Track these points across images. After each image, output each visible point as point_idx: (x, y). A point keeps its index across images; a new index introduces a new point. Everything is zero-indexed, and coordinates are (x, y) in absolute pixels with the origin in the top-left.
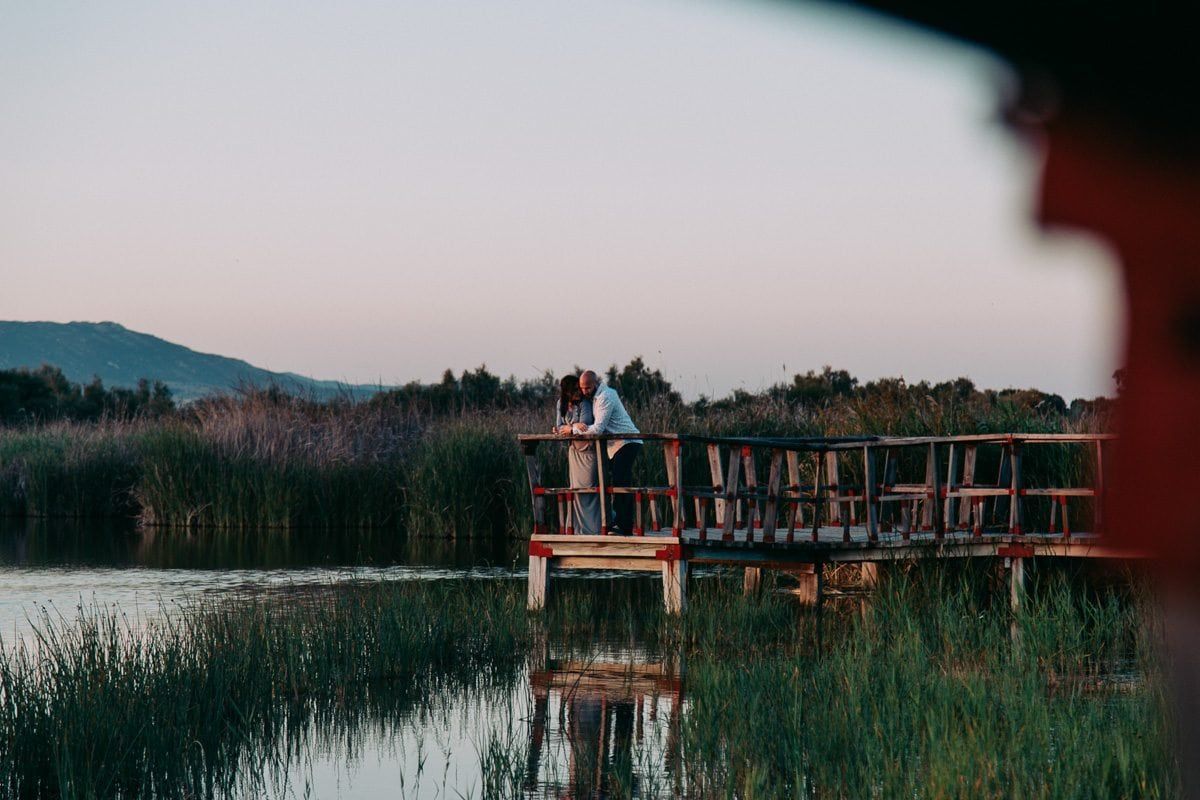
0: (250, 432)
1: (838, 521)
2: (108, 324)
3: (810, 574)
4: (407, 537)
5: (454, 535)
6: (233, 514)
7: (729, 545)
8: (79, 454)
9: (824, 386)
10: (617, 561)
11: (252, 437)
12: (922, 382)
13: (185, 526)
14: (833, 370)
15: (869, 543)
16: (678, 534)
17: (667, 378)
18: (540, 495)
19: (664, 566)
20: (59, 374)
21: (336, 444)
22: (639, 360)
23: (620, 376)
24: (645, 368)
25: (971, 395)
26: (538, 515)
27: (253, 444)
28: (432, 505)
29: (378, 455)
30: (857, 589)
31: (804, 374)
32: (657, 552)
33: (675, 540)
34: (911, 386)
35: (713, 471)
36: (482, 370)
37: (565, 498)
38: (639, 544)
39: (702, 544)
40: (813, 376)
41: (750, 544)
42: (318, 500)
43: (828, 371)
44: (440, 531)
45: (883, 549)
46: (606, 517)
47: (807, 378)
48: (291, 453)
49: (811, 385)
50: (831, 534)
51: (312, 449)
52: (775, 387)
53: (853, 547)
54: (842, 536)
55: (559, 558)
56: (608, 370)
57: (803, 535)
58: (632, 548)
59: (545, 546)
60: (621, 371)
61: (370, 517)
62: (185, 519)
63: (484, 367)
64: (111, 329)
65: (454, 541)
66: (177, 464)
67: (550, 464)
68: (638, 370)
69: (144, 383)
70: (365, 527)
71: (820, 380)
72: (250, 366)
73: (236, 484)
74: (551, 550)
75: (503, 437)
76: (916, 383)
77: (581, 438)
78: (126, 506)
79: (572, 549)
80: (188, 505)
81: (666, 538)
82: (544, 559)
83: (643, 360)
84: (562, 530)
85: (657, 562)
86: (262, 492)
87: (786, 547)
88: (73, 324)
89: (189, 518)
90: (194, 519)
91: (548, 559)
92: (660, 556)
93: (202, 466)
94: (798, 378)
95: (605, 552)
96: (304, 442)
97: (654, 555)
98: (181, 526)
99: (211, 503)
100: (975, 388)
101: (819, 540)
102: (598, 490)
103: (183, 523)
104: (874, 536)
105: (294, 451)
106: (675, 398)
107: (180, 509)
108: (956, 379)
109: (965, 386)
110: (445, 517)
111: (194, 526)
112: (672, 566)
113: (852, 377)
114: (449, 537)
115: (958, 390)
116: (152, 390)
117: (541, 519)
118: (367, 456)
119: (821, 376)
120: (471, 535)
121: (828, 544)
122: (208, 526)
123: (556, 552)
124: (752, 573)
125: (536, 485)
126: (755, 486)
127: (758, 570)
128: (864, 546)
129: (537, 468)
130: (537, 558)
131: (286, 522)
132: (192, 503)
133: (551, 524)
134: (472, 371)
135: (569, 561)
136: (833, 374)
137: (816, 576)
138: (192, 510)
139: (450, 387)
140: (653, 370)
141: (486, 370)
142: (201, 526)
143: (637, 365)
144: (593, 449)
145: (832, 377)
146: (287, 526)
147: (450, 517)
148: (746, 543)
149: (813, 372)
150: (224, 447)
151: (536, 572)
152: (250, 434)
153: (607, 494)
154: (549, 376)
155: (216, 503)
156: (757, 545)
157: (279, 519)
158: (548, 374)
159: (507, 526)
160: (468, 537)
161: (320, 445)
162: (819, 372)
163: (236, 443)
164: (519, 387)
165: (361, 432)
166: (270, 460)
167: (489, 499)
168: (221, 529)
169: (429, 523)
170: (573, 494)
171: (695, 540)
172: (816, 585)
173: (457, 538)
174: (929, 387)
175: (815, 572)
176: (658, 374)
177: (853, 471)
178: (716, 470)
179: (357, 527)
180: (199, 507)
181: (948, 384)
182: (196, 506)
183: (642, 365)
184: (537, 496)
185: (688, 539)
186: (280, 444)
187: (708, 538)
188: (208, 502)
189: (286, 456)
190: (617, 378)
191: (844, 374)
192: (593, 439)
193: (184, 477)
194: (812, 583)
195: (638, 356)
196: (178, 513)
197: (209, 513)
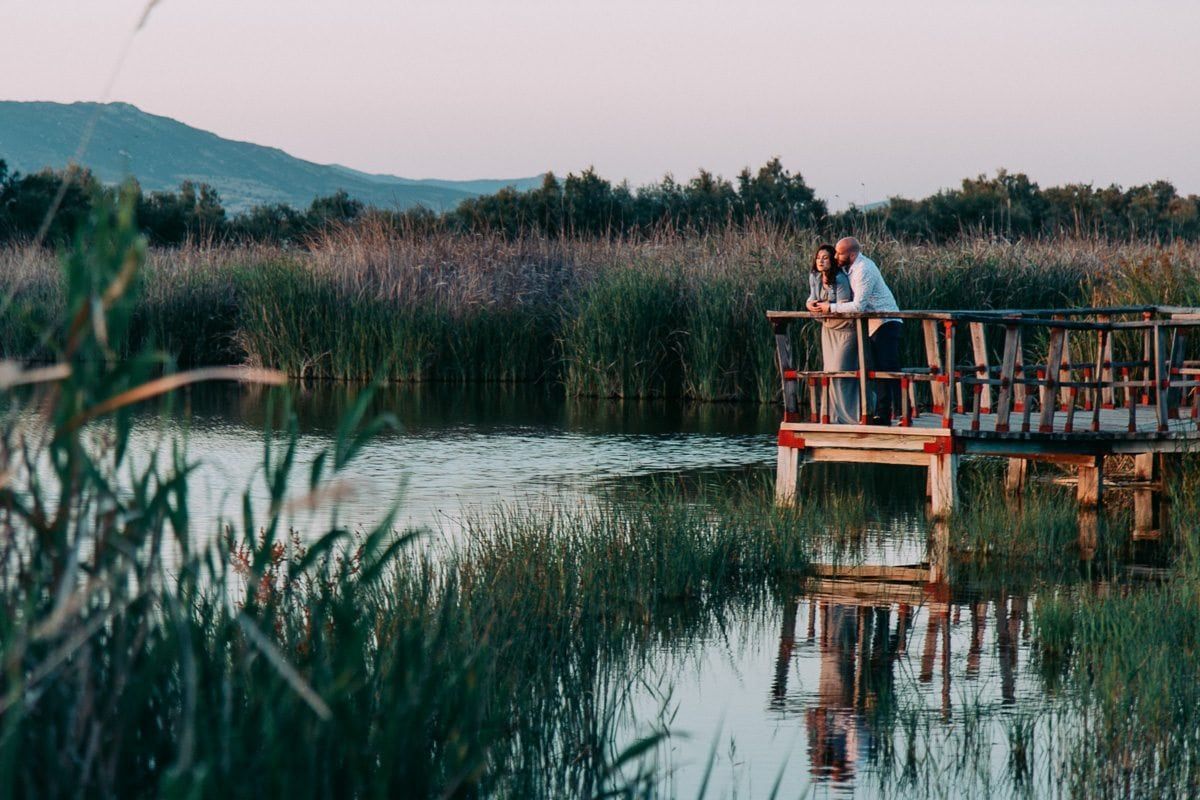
0: (372, 268)
1: (1110, 403)
2: (119, 105)
3: (1090, 468)
4: (564, 397)
5: (622, 395)
6: (355, 365)
7: (1004, 437)
8: (165, 290)
9: (998, 193)
10: (878, 454)
11: (375, 276)
12: (1113, 186)
13: (299, 378)
14: (1009, 174)
15: (1158, 434)
16: (950, 424)
17: (809, 184)
18: (790, 379)
19: (932, 461)
20: (89, 175)
21: (472, 285)
22: (776, 160)
23: (754, 181)
24: (783, 171)
25: (1172, 201)
26: (788, 402)
27: (376, 281)
28: (596, 359)
29: (523, 297)
30: (1129, 478)
31: (974, 178)
32: (925, 444)
33: (947, 432)
34: (1099, 190)
35: (975, 349)
36: (590, 174)
37: (818, 383)
38: (904, 435)
39: (975, 437)
40: (984, 181)
41: (1027, 435)
42: (453, 348)
43: (1003, 176)
44: (605, 391)
45: (1176, 440)
46: (868, 405)
47: (978, 183)
48: (420, 293)
49: (982, 192)
50: (1114, 420)
51: (445, 289)
52: (940, 194)
53: (1140, 438)
54: (1127, 423)
55: (810, 450)
56: (740, 174)
57: (1083, 421)
58: (897, 440)
59: (797, 436)
60: (755, 174)
61: (513, 370)
62: (299, 372)
63: (592, 169)
64: (123, 113)
65: (622, 401)
66: (290, 305)
67: (734, 314)
68: (775, 173)
69: (188, 186)
70: (509, 381)
71: (994, 186)
72: (288, 156)
73: (358, 330)
74: (803, 440)
75: (677, 281)
76: (1105, 187)
77: (840, 316)
78: (228, 353)
79: (828, 439)
80: (302, 354)
81: (936, 430)
82: (795, 451)
83: (781, 161)
84: (814, 418)
85: (926, 456)
86: (389, 339)
87: (1065, 438)
88: (78, 105)
89: (304, 368)
90: (309, 370)
91: (800, 450)
92: (929, 449)
93: (318, 308)
94: (967, 183)
95: (866, 443)
96: (435, 281)
97: (922, 448)
98: (294, 377)
99: (330, 351)
100: (1176, 193)
101: (1101, 428)
102: (858, 374)
103: (296, 375)
104: (1164, 427)
105: (423, 292)
106: (819, 208)
107: (293, 360)
108: (1154, 182)
109: (1165, 190)
110: (611, 374)
111: (309, 378)
112: (942, 460)
113: (1031, 182)
114: (615, 397)
115: (1156, 195)
116: (198, 194)
117: (792, 406)
118: (509, 300)
119: (995, 181)
120: (641, 395)
121: (1112, 435)
122: (325, 378)
123: (808, 443)
124: (1016, 465)
125: (786, 368)
126: (1022, 365)
127: (1024, 461)
128: (1153, 437)
129: (788, 349)
130: (787, 449)
131: (418, 375)
132: (307, 352)
133: (801, 413)
134: (578, 175)
135: (822, 452)
136: (1009, 178)
137: (1097, 469)
138: (307, 360)
139: (552, 193)
140: (792, 174)
141: (594, 173)
142: (317, 378)
143: (775, 167)
144: (854, 328)
145: (1008, 181)
146: (419, 379)
147: (617, 374)
148: (1022, 435)
149: (985, 176)
150: (344, 287)
151: (787, 463)
152: (371, 273)
153: (868, 378)
154: (668, 180)
155: (335, 352)
156: (1033, 435)
157: (411, 370)
158: (668, 178)
159: (684, 385)
160: (637, 397)
161: (454, 286)
162: (992, 176)
163: (357, 281)
164: (634, 194)
165: (500, 270)
166: (395, 303)
167: (662, 353)
168: (341, 382)
169: (593, 381)
170: (828, 378)
171: (967, 432)
172: (1096, 478)
173: (625, 398)
174: (1120, 190)
175: (1096, 466)
176: (799, 177)
177: (1124, 344)
178: (979, 347)
179: (499, 381)
180: (314, 356)
181: (1144, 188)
182: (311, 355)
183: (780, 168)
184: (787, 380)
185: (960, 431)
186: (408, 285)
187: (981, 429)
188: (326, 350)
189: (415, 297)
190: (750, 183)
191: (1023, 178)
192: (854, 317)
193: (297, 321)
194: (1092, 478)
195: (775, 156)
196: (290, 363)
197: (327, 363)
